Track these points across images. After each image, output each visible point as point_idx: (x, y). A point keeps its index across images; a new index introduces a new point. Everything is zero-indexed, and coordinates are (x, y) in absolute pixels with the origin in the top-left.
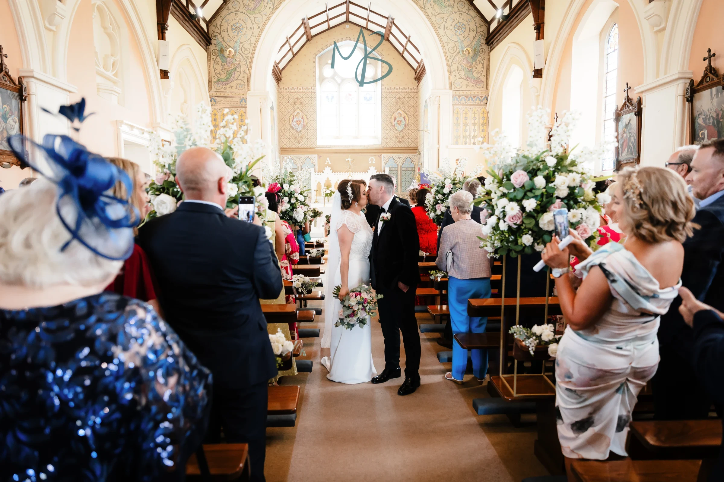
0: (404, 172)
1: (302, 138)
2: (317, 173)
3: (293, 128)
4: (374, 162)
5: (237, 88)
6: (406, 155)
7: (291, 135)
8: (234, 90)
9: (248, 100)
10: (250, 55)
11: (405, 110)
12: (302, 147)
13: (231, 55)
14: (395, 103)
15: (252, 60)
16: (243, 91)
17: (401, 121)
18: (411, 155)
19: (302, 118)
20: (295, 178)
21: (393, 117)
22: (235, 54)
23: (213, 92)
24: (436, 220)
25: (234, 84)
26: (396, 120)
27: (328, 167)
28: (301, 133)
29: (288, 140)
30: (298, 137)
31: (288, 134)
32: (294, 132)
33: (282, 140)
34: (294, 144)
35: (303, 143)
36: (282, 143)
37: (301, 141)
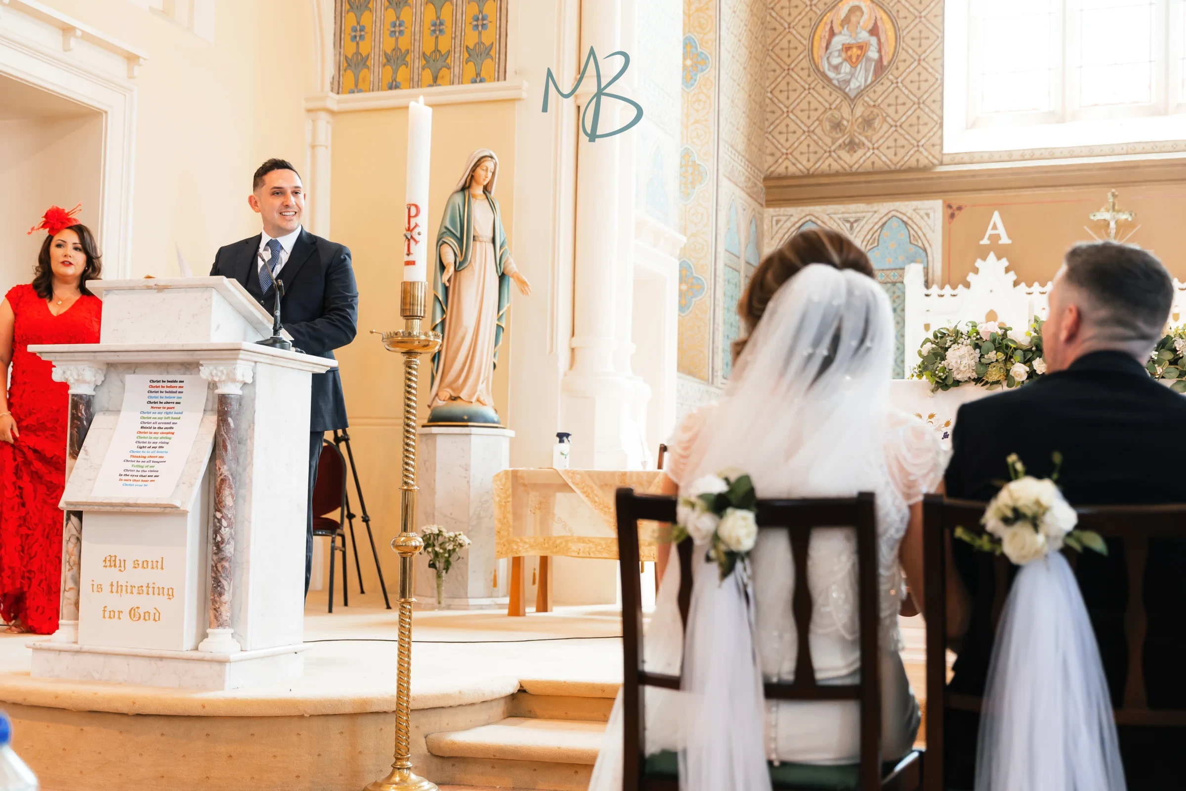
1: (868, 123)
2: (935, 290)
3: (829, 80)
7: (814, 115)
12: (868, 166)
27: (992, 256)
28: (867, 99)
29: (803, 137)
30: (848, 121)
31: (802, 111)
32: (831, 99)
33: (770, 137)
34: (827, 154)
35: (873, 149)
36: (772, 155)
37: (863, 139)
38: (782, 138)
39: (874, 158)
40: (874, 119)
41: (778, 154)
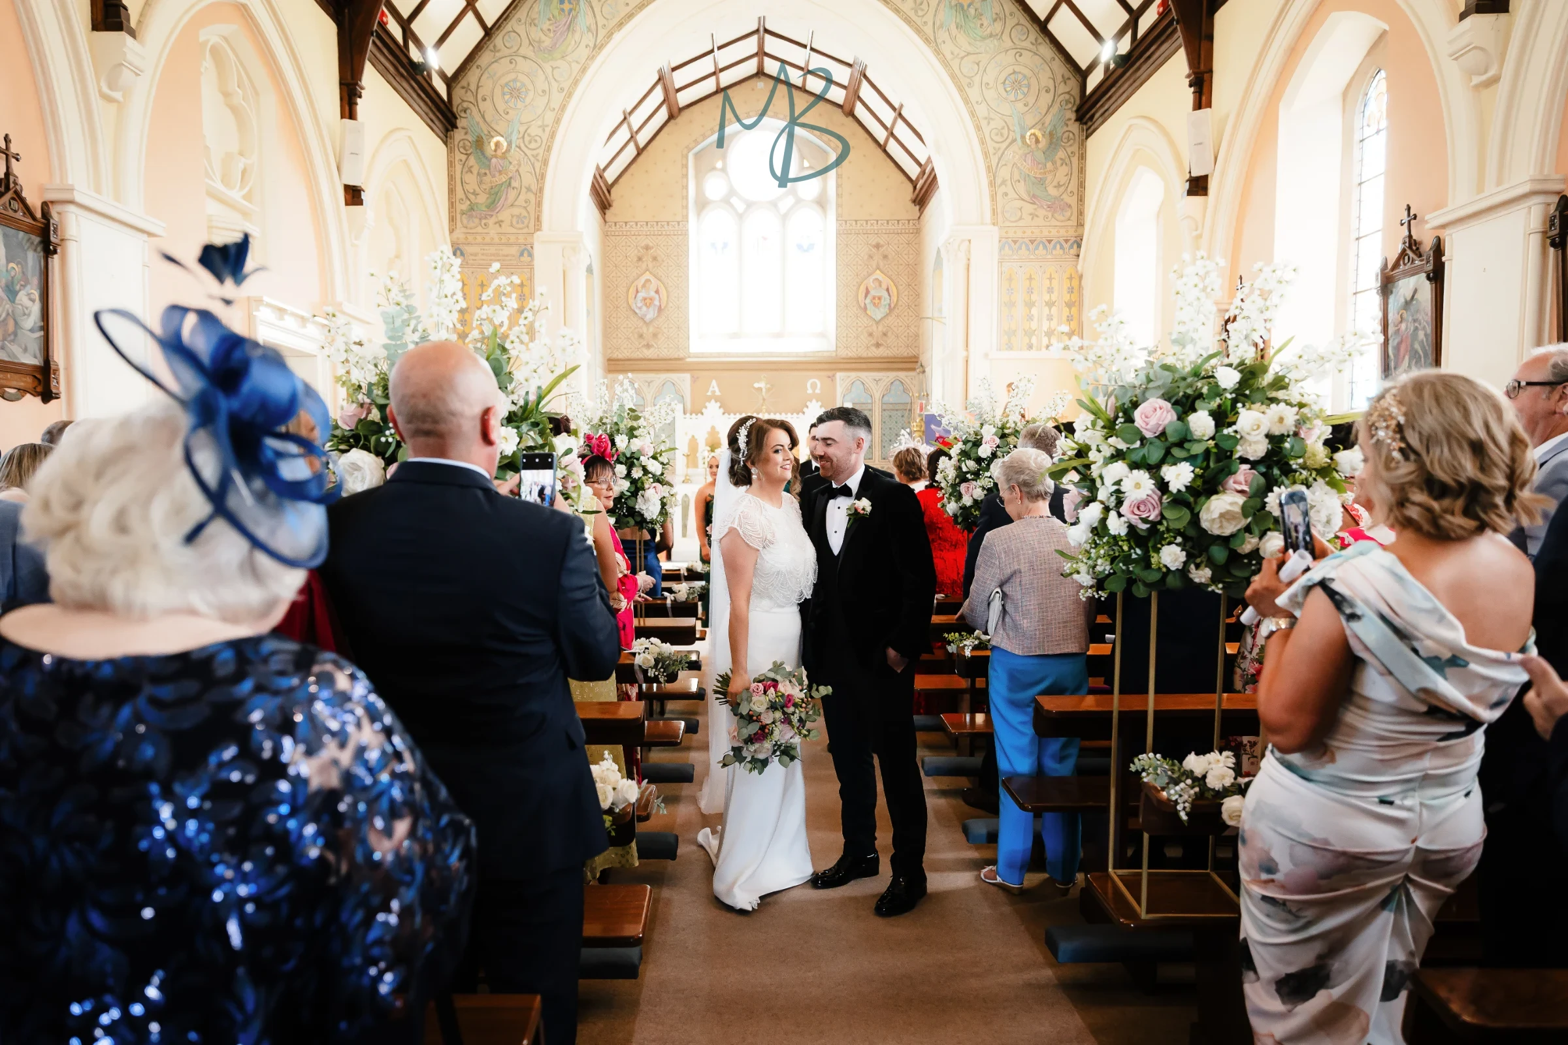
0: (887, 413)
1: (655, 335)
2: (688, 415)
3: (637, 314)
4: (818, 391)
5: (512, 225)
6: (892, 375)
7: (630, 330)
8: (506, 228)
9: (538, 250)
10: (541, 151)
11: (890, 273)
12: (655, 357)
13: (499, 153)
14: (866, 257)
15: (545, 162)
16: (525, 231)
17: (880, 298)
18: (902, 375)
19: (657, 292)
20: (641, 422)
21: (863, 288)
22: (508, 150)
23: (459, 233)
24: (960, 520)
25: (505, 215)
26: (869, 297)
27: (713, 401)
28: (654, 324)
29: (625, 341)
30: (646, 334)
31: (624, 328)
32: (637, 323)
34: (637, 350)
35: (658, 349)
36: (611, 349)
37: (653, 343)
39: (659, 353)
40: (658, 334)
41: (613, 348)
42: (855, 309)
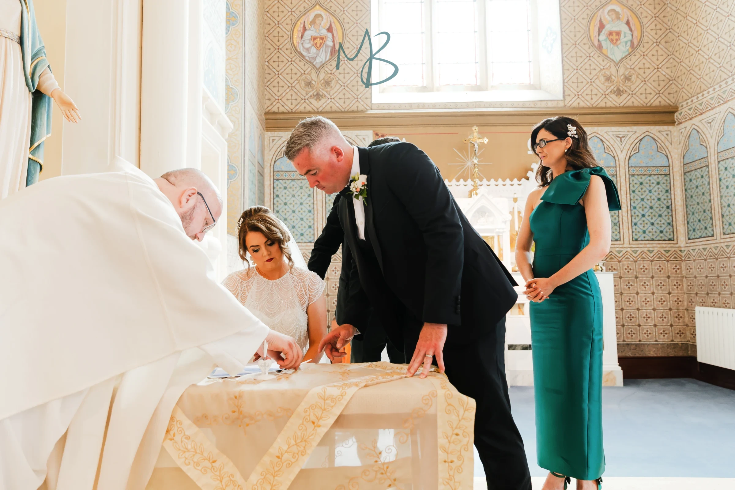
0: (637, 180)
1: (327, 83)
3: (303, 57)
6: (641, 130)
7: (295, 77)
12: (328, 109)
18: (654, 130)
21: (595, 22)
28: (326, 69)
29: (288, 90)
30: (315, 82)
31: (287, 74)
32: (305, 68)
33: (268, 89)
34: (304, 101)
35: (331, 99)
36: (269, 100)
37: (325, 93)
38: (275, 90)
39: (331, 104)
40: (331, 81)
41: (273, 99)
42: (587, 46)
